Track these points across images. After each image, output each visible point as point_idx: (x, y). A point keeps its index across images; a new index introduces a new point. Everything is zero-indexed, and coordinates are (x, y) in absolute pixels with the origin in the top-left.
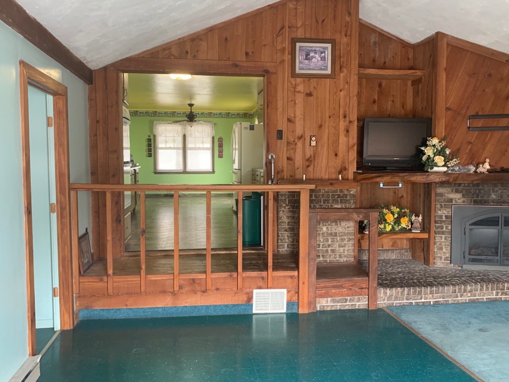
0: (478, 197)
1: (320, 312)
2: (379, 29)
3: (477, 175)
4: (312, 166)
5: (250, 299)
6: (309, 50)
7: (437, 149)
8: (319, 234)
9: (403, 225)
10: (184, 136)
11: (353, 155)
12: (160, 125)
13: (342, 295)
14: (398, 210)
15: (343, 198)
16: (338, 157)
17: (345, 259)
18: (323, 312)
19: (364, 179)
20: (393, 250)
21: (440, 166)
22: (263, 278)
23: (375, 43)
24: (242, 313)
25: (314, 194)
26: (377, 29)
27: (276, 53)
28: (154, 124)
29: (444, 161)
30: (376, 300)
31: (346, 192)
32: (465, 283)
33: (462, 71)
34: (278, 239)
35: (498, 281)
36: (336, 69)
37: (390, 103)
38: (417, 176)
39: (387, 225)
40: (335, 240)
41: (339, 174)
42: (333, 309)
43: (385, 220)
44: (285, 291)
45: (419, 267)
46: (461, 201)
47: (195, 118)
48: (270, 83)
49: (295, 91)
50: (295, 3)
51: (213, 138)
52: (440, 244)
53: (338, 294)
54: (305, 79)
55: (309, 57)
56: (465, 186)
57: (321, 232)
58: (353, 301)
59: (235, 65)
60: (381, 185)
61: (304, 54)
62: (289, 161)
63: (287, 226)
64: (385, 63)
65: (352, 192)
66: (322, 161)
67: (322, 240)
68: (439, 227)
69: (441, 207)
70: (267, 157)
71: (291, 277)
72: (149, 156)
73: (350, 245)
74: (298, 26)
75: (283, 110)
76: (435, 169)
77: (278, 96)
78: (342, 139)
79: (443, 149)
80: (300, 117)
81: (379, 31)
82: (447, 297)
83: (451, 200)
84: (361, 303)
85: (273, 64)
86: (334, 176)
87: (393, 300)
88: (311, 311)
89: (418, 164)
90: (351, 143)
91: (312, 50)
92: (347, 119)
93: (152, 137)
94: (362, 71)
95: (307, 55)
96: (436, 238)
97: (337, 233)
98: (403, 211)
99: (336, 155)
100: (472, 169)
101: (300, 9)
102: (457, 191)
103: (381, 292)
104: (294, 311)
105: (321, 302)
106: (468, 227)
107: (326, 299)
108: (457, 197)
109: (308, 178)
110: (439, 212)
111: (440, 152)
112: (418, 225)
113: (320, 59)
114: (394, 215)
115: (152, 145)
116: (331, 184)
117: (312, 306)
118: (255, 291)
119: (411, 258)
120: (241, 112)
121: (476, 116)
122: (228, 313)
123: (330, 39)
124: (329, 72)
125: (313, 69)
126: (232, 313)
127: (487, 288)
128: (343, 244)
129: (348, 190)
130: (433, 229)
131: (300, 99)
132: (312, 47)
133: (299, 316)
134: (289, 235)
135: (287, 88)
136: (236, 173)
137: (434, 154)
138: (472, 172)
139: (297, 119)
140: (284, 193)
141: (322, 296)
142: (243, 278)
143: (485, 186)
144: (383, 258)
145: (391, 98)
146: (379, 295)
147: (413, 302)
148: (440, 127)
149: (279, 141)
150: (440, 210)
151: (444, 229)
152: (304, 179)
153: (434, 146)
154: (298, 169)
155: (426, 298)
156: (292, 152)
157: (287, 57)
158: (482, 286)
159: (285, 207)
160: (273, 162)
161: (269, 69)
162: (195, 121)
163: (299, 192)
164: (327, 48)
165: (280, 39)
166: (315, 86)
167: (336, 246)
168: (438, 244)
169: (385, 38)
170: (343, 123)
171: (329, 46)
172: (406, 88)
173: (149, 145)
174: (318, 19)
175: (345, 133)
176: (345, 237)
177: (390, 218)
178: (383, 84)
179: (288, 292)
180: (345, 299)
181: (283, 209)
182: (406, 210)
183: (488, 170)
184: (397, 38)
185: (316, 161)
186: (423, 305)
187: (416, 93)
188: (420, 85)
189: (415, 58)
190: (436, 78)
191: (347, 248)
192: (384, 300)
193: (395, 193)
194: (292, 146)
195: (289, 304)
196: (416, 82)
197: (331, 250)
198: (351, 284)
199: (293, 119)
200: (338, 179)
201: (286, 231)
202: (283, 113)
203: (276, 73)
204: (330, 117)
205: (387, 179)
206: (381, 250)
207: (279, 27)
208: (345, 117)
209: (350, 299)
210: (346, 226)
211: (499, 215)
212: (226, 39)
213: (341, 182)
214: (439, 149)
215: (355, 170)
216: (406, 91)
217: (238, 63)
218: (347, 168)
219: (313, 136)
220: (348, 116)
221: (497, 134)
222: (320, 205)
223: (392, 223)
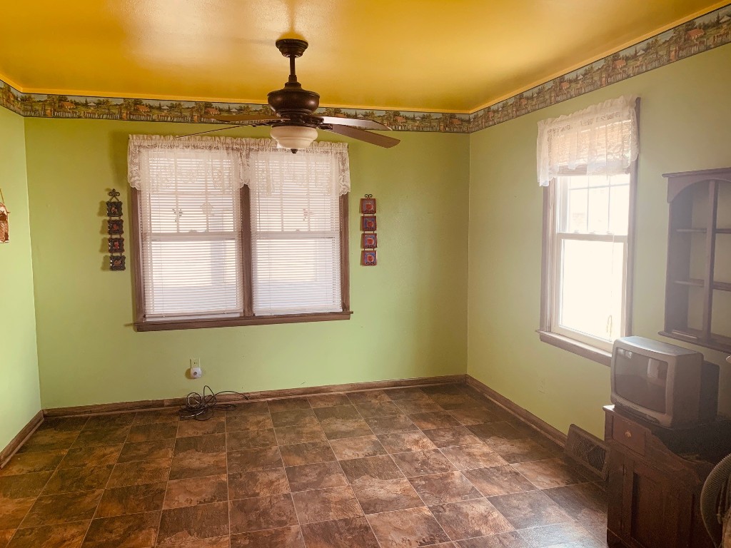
10: (245, 194)
12: (157, 151)
28: (132, 148)
51: (344, 200)
72: (113, 268)
93: (123, 198)
115: (126, 227)
120: (437, 111)
173: (114, 227)
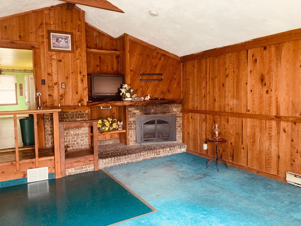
0: (146, 112)
1: (68, 176)
2: (98, 29)
3: (144, 102)
4: (64, 99)
5: (25, 175)
6: (58, 37)
7: (127, 90)
8: (69, 135)
9: (114, 127)
11: (86, 93)
13: (80, 166)
14: (111, 119)
15: (82, 116)
16: (78, 94)
17: (84, 147)
18: (70, 176)
19: (92, 105)
20: (111, 139)
21: (128, 98)
22: (33, 163)
23: (96, 36)
24: (20, 184)
25: (65, 114)
26: (97, 29)
27: (39, 38)
29: (130, 95)
30: (98, 166)
31: (83, 112)
32: (140, 152)
33: (136, 53)
34: (45, 140)
35: (155, 149)
36: (74, 48)
37: (106, 67)
38: (118, 102)
39: (106, 127)
40: (78, 137)
41: (79, 103)
42: (75, 173)
43: (105, 125)
44: (47, 168)
45: (122, 146)
46: (139, 113)
47: (1, 72)
48: (36, 53)
49: (51, 59)
50: (48, 11)
51: (16, 84)
52: (131, 134)
53: (78, 165)
54: (57, 52)
55: (59, 41)
56: (140, 107)
57: (70, 134)
58: (86, 168)
59: (12, 42)
60: (101, 108)
61: (55, 39)
62: (50, 97)
63: (50, 133)
64: (102, 46)
65: (86, 112)
66: (69, 96)
67: (71, 138)
68: (130, 126)
69: (131, 117)
70: (36, 95)
71: (50, 160)
73: (87, 139)
74: (51, 24)
75: (45, 69)
76: (126, 99)
77: (41, 61)
78: (80, 84)
79: (130, 89)
80: (55, 73)
81: (98, 30)
82: (133, 159)
83: (135, 114)
84: (90, 168)
85: (37, 43)
86: (76, 104)
87: (107, 164)
88: (63, 176)
89: (118, 97)
90: (85, 87)
91: (60, 37)
92: (82, 74)
94: (89, 50)
95: (57, 40)
96: (129, 132)
97: (79, 134)
98: (114, 120)
99: (77, 93)
100: (143, 98)
101: (51, 15)
102: (137, 109)
103: (101, 161)
104: (53, 178)
105: (68, 171)
106: (143, 125)
107: (71, 169)
108: (137, 112)
109: (62, 105)
110: (130, 119)
111: (128, 91)
112: (121, 126)
113: (64, 42)
114: (109, 122)
116: (75, 108)
117: (63, 174)
118: (28, 171)
119: (120, 142)
121: (143, 74)
122: (11, 185)
123: (70, 32)
124: (70, 49)
125: (61, 48)
126: (14, 185)
127: (150, 153)
128: (83, 139)
129: (84, 111)
130: (128, 127)
131: (54, 63)
132: (60, 36)
133: (56, 180)
134: (51, 137)
135: (46, 57)
136: (27, 104)
137: (126, 92)
138: (142, 100)
139: (53, 74)
140: (47, 114)
141: (69, 168)
142: (20, 164)
143: (149, 106)
144: (106, 144)
145: (106, 64)
146: (99, 163)
147: (117, 164)
148: (128, 79)
149: (43, 86)
150: (130, 118)
151: (133, 127)
152: (59, 106)
153: (126, 88)
154: (55, 101)
155: (123, 161)
156: (51, 91)
157: (45, 40)
158: (148, 152)
159: (48, 123)
160: (39, 97)
161: (34, 46)
162: (2, 74)
163: (52, 114)
164: (69, 37)
165: (40, 30)
166: (63, 56)
167: (79, 141)
168: (130, 134)
169: (101, 34)
170: (80, 76)
171: (70, 36)
172: (113, 60)
174: (62, 21)
175: (81, 81)
176: (84, 136)
177: (107, 124)
178: (102, 57)
179: (49, 168)
180: (82, 167)
181: (47, 123)
182: (115, 119)
183: (149, 99)
184: (107, 34)
185: (66, 96)
186: (121, 165)
187: (118, 62)
188: (119, 59)
189: (116, 45)
190: (125, 56)
191: (85, 141)
192: (102, 165)
193: (111, 111)
194: (51, 89)
195: (50, 174)
196: (118, 57)
197: (76, 143)
198: (84, 160)
199: (51, 74)
200: (79, 106)
201: (50, 135)
202: (45, 70)
203: (39, 48)
204: (72, 73)
205: (104, 104)
206: (105, 140)
207: (40, 23)
208: (80, 73)
209: (85, 167)
210: (84, 130)
211: (155, 119)
212: (6, 27)
213: (80, 107)
214: (128, 90)
215: (88, 101)
216: (113, 61)
217: (14, 41)
218: (83, 100)
219: (63, 83)
220: (82, 73)
221: (153, 83)
222: (69, 120)
223: (109, 126)
